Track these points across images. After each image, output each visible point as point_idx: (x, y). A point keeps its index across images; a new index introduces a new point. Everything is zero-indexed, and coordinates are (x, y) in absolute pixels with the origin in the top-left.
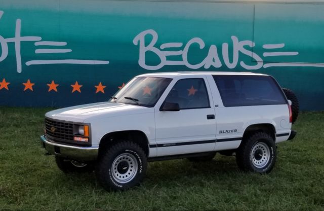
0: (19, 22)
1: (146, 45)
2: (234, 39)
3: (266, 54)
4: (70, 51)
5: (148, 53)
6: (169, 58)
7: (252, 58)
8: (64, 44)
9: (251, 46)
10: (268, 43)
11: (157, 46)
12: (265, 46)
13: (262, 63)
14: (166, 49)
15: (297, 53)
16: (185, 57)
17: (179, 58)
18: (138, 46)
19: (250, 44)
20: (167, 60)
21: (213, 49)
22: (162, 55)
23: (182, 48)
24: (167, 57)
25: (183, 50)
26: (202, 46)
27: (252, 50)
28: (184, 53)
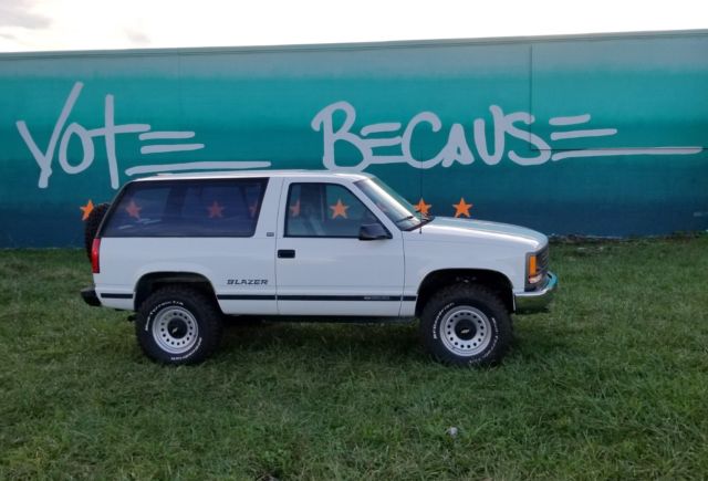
0: (110, 100)
1: (336, 129)
2: (496, 110)
3: (555, 136)
4: (201, 146)
5: (340, 145)
6: (377, 151)
7: (530, 144)
8: (191, 134)
9: (527, 123)
10: (558, 115)
11: (355, 130)
12: (554, 122)
13: (550, 153)
14: (372, 136)
15: (614, 131)
16: (406, 148)
17: (397, 150)
18: (321, 133)
19: (527, 118)
20: (374, 154)
21: (457, 132)
22: (365, 147)
23: (400, 133)
24: (373, 149)
25: (402, 135)
26: (437, 126)
27: (529, 129)
28: (405, 141)
